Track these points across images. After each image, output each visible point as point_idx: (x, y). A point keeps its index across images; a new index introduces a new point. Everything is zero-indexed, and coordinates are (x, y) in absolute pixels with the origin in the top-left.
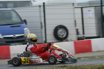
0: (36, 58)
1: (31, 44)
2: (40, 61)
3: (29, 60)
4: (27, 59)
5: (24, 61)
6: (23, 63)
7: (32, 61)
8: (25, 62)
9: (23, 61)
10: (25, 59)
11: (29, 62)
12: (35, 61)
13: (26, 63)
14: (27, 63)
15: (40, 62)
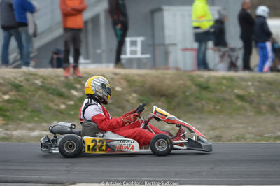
0: (124, 141)
2: (133, 147)
3: (105, 143)
4: (100, 141)
5: (92, 145)
6: (89, 150)
7: (113, 146)
8: (94, 149)
9: (89, 146)
10: (93, 141)
11: (104, 148)
12: (121, 146)
13: (98, 150)
14: (100, 150)
15: (131, 151)
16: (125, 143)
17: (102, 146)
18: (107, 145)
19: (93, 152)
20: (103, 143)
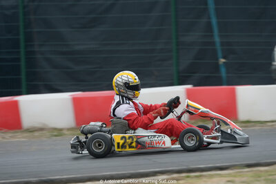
0: (155, 136)
1: (128, 102)
2: (164, 143)
3: (135, 140)
4: (130, 137)
5: (122, 142)
6: (118, 147)
7: (144, 142)
8: (123, 146)
9: (118, 144)
10: (122, 138)
11: (134, 144)
12: (152, 141)
13: (128, 147)
14: (130, 147)
15: (163, 146)
16: (156, 138)
17: (132, 143)
18: (137, 142)
19: (123, 150)
20: (133, 140)
